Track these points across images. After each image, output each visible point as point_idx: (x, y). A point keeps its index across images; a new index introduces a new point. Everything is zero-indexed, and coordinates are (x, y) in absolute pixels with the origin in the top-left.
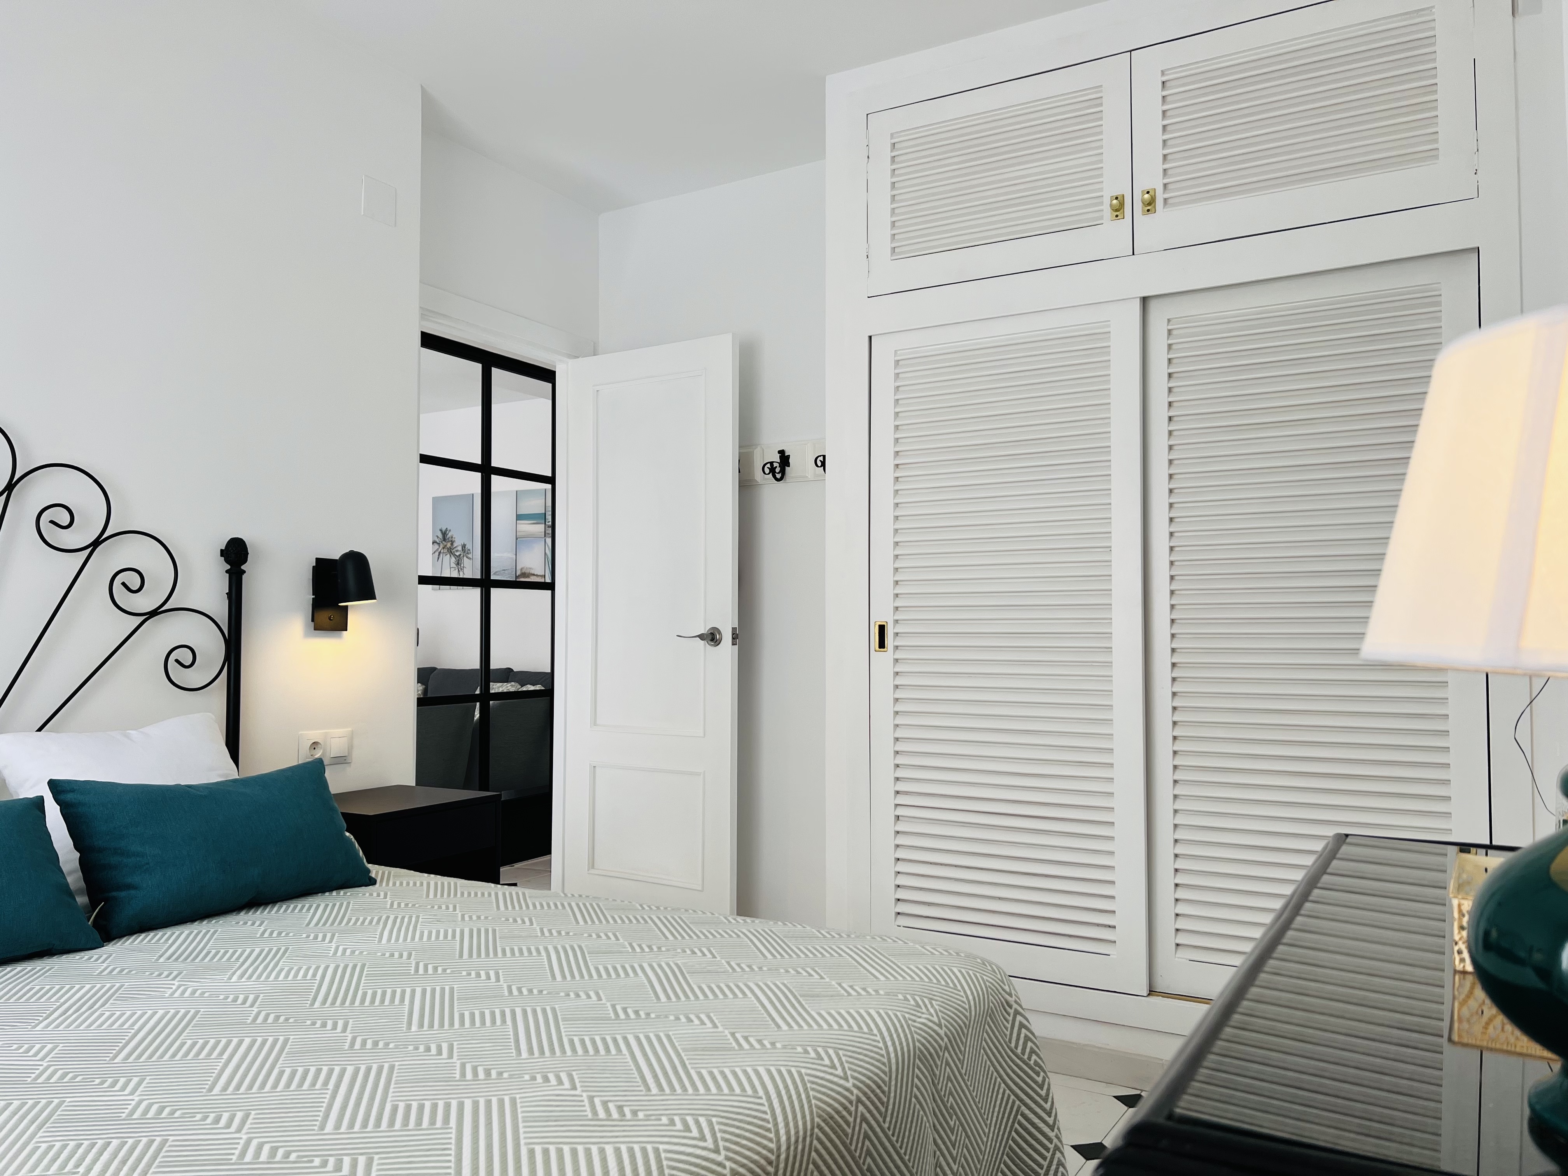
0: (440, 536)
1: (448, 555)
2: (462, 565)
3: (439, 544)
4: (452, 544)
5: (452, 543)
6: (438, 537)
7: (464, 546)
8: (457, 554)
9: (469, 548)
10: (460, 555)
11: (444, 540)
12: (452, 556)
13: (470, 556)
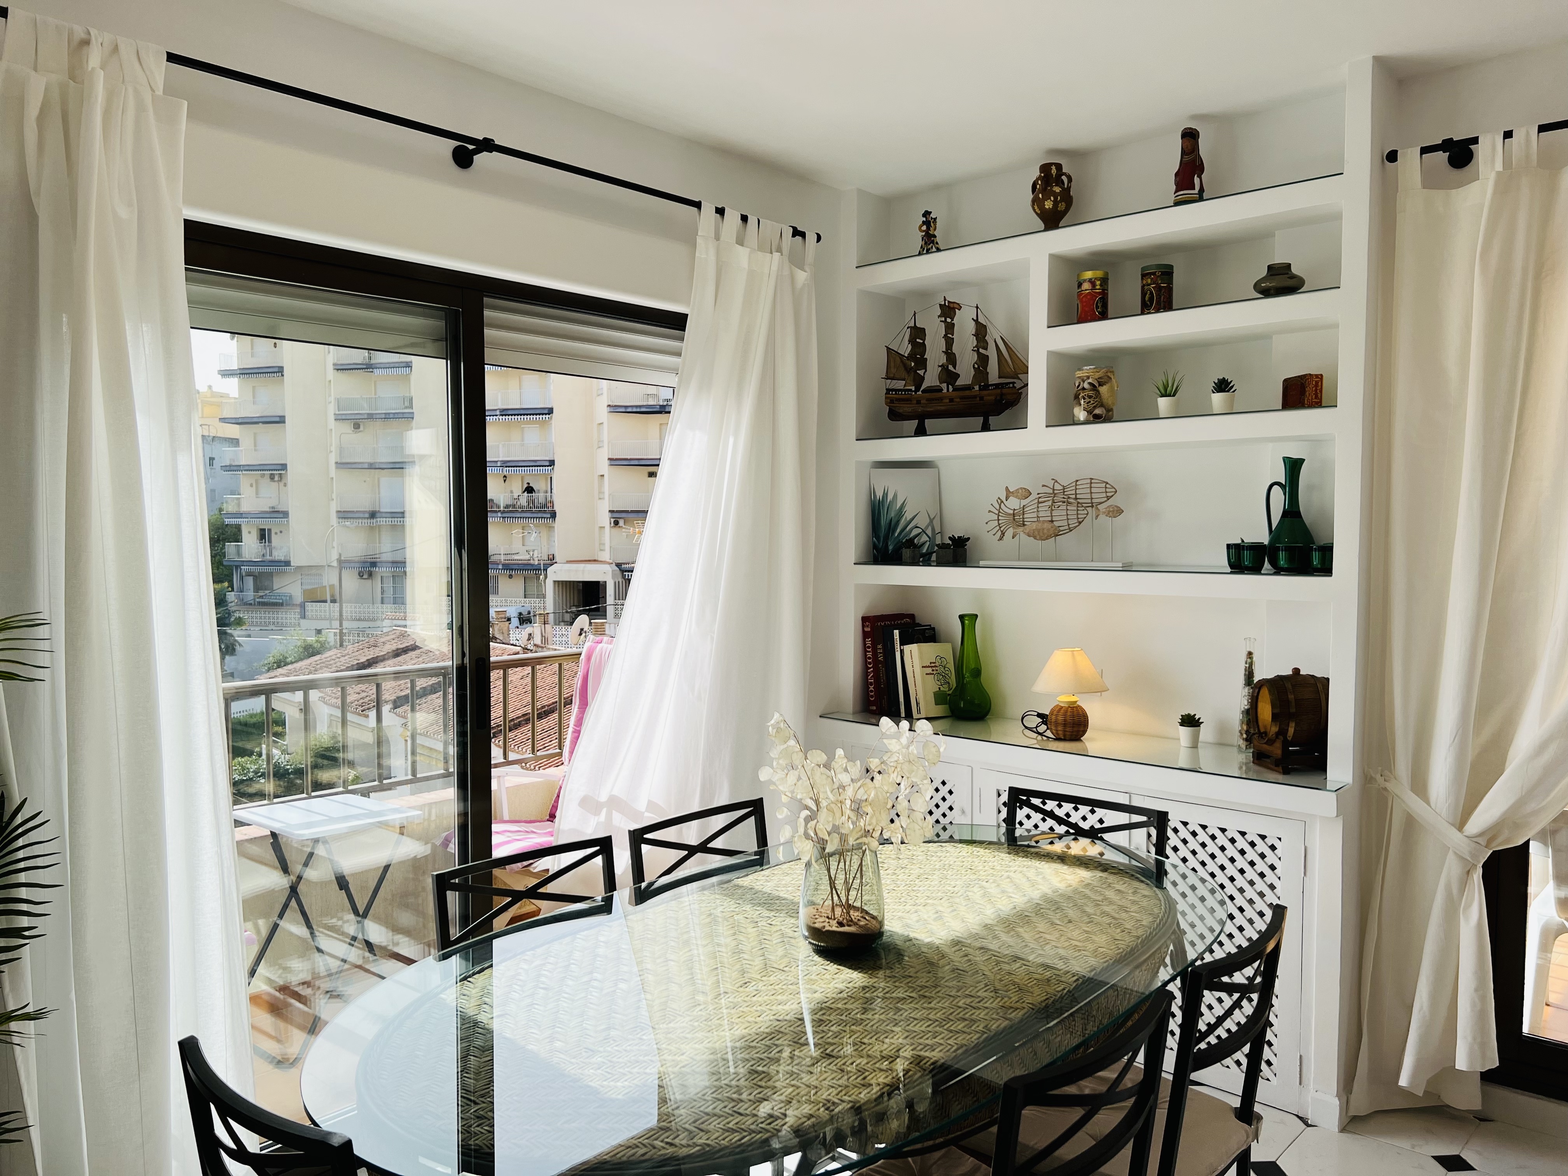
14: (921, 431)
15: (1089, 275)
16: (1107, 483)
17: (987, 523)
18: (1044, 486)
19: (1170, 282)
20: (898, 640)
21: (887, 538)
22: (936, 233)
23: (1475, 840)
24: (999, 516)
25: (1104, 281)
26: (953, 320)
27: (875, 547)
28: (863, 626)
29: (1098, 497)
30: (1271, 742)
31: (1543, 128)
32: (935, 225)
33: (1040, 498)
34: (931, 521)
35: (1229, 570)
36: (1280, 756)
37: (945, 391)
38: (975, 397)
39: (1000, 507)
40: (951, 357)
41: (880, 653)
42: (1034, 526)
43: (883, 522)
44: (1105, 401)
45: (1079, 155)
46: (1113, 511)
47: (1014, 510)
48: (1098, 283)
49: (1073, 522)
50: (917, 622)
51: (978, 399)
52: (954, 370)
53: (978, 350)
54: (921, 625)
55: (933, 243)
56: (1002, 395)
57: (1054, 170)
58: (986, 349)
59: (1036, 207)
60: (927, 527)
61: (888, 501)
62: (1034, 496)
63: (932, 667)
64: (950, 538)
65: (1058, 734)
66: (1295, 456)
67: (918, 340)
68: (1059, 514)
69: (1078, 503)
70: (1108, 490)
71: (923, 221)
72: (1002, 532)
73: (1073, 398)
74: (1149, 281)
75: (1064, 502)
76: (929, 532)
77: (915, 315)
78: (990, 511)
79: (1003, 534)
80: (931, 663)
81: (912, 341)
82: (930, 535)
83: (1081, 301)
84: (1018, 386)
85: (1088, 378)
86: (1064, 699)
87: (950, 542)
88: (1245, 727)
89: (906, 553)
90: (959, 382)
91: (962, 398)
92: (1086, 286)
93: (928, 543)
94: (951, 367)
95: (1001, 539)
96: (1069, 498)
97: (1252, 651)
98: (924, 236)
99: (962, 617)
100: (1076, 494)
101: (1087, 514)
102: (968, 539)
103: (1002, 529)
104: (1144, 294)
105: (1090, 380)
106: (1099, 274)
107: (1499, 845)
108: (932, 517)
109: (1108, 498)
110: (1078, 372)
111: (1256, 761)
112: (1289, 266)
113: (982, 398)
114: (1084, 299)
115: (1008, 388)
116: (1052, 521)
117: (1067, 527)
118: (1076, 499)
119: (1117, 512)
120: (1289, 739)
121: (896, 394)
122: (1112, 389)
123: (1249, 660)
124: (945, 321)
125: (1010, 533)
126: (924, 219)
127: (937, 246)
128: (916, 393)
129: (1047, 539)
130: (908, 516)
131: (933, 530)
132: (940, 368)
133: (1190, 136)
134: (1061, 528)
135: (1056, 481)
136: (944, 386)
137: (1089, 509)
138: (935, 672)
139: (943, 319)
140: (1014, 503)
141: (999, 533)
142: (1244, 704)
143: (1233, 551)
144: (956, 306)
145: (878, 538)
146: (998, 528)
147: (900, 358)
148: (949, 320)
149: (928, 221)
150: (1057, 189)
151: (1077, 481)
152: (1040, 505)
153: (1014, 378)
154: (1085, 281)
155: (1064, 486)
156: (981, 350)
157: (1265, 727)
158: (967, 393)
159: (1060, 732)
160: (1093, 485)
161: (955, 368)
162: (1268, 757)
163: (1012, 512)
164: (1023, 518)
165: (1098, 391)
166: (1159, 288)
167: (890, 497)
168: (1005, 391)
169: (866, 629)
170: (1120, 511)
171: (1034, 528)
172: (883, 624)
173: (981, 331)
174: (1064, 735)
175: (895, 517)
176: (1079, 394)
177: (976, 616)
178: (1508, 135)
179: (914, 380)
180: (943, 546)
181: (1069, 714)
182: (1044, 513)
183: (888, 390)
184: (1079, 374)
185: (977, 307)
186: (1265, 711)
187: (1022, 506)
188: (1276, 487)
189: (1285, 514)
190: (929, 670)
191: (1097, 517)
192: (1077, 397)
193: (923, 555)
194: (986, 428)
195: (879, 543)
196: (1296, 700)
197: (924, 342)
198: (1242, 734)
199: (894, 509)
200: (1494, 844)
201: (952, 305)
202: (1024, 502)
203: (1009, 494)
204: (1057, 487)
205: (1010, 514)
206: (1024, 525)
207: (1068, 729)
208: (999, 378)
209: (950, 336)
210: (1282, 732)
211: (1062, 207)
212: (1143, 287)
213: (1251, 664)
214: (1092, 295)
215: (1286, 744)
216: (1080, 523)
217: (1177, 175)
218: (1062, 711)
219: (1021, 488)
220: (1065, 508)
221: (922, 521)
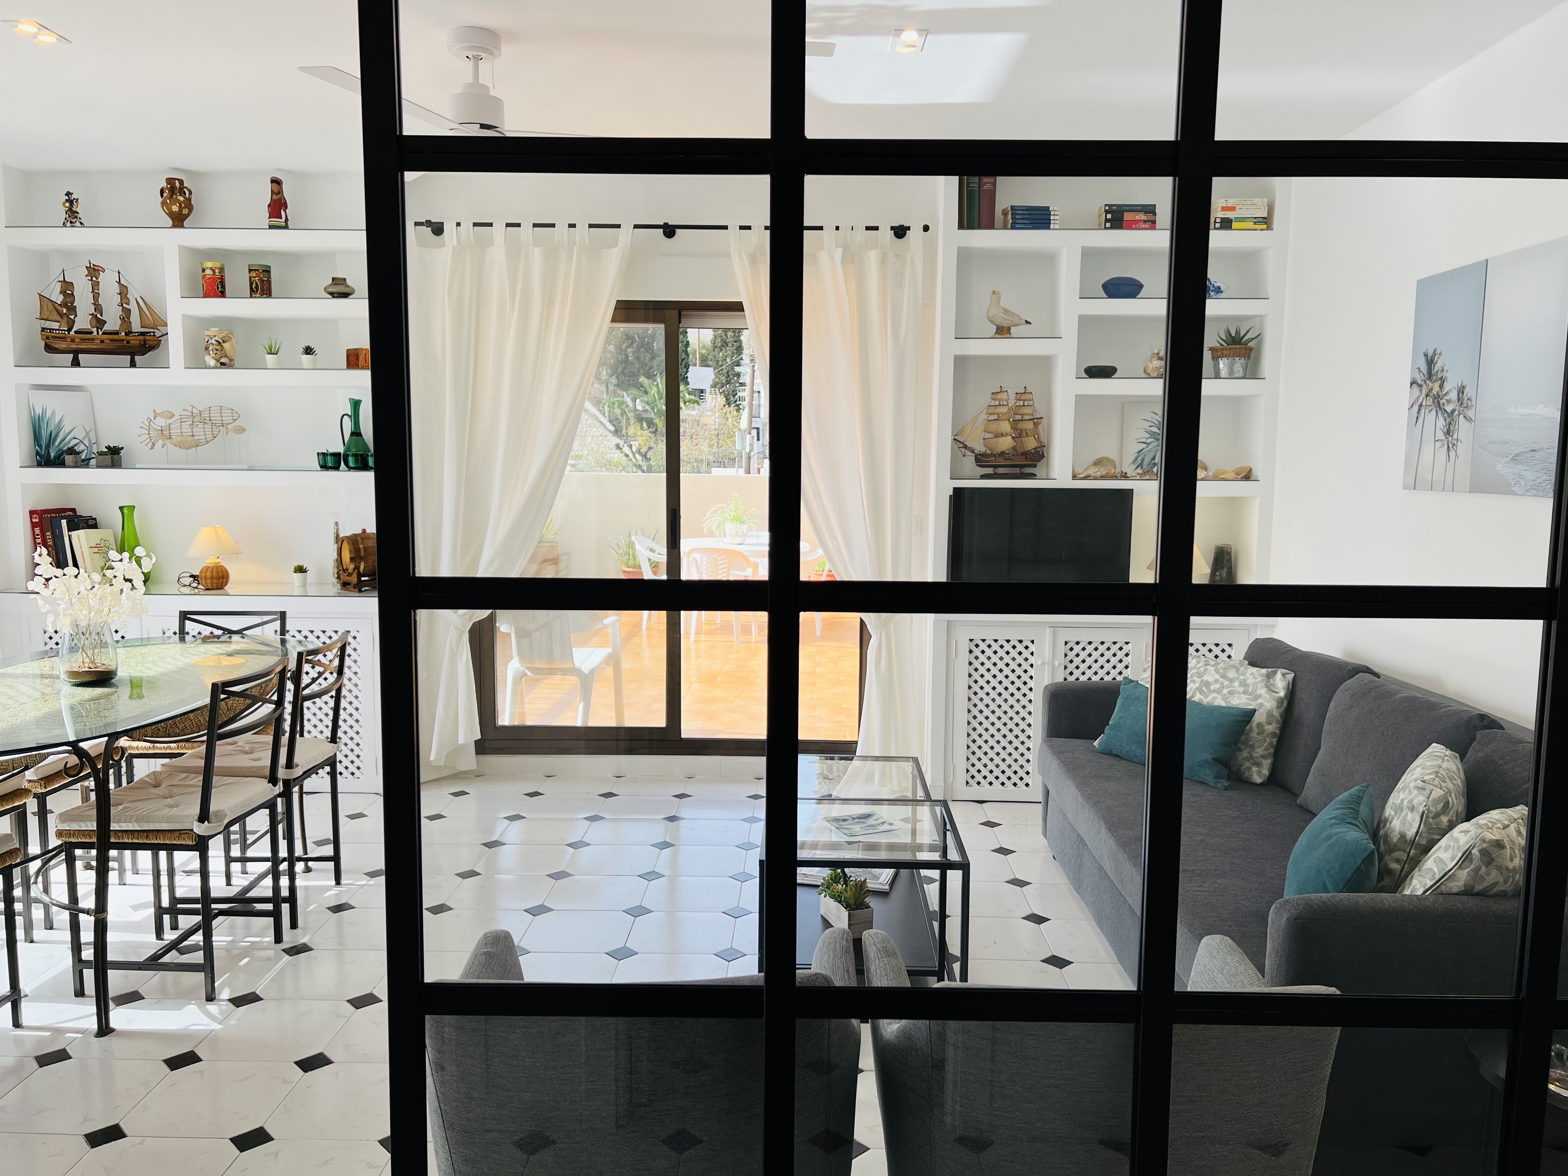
0: (1424, 368)
1: (1434, 412)
2: (1455, 437)
3: (1420, 386)
4: (1441, 386)
5: (1442, 381)
6: (1420, 371)
7: (1461, 391)
8: (1449, 408)
9: (1469, 395)
10: (1453, 411)
11: (1430, 375)
12: (1440, 413)
13: (1470, 413)
14: (76, 363)
15: (209, 264)
16: (233, 410)
17: (139, 436)
18: (184, 410)
19: (269, 277)
20: (66, 527)
21: (48, 446)
22: (78, 210)
23: (464, 617)
24: (149, 431)
25: (222, 270)
26: (97, 279)
27: (38, 453)
28: (31, 518)
29: (227, 419)
30: (350, 575)
31: (475, 225)
32: (77, 204)
33: (182, 418)
34: (87, 433)
35: (320, 469)
36: (356, 582)
37: (95, 333)
38: (123, 340)
39: (150, 425)
40: (98, 308)
41: (50, 539)
42: (179, 439)
43: (44, 435)
44: (228, 354)
45: (195, 174)
46: (239, 429)
47: (162, 427)
48: (217, 271)
49: (209, 437)
50: (78, 514)
51: (125, 342)
52: (101, 317)
53: (122, 305)
54: (83, 517)
55: (77, 218)
56: (145, 341)
57: (177, 184)
58: (128, 304)
59: (165, 208)
60: (84, 438)
61: (47, 417)
62: (177, 417)
63: (98, 547)
64: (106, 447)
65: (207, 586)
66: (357, 398)
67: (68, 292)
68: (199, 430)
69: (212, 423)
70: (233, 415)
71: (66, 200)
72: (153, 443)
73: (204, 349)
74: (254, 275)
75: (201, 422)
76: (86, 442)
77: (63, 271)
78: (141, 427)
79: (154, 445)
80: (97, 544)
81: (63, 292)
82: (87, 445)
83: (205, 281)
84: (158, 334)
85: (215, 336)
86: (211, 561)
87: (107, 450)
88: (336, 570)
89: (69, 459)
90: (106, 328)
91: (112, 340)
92: (208, 272)
93: (86, 451)
94: (99, 316)
95: (152, 448)
96: (205, 419)
97: (337, 521)
98: (68, 211)
99: (121, 508)
100: (210, 417)
101: (220, 431)
102: (122, 448)
103: (153, 441)
104: (251, 284)
105: (216, 338)
106: (218, 265)
107: (478, 617)
108: (88, 431)
109: (235, 420)
110: (207, 332)
111: (343, 588)
112: (345, 279)
113: (128, 342)
114: (208, 281)
115: (150, 335)
116: (193, 436)
117: (205, 440)
118: (210, 420)
119: (241, 430)
120: (362, 572)
121: (50, 332)
122: (232, 345)
123: (336, 527)
124: (91, 280)
125: (160, 442)
126: (67, 198)
127: (80, 220)
128: (69, 333)
129: (190, 448)
130: (66, 429)
131: (90, 441)
132: (91, 316)
133: (276, 182)
134: (200, 441)
135: (194, 407)
136: (94, 330)
137: (221, 428)
138: (100, 552)
139: (90, 278)
140: (161, 422)
141: (151, 444)
142: (335, 556)
143: (321, 457)
144: (100, 269)
145: (40, 446)
146: (149, 440)
147: (53, 305)
148: (94, 279)
149: (71, 200)
150: (181, 199)
151: (210, 407)
152: (183, 424)
153: (154, 329)
154: (207, 268)
155: (200, 411)
156: (124, 305)
157: (346, 565)
158: (116, 337)
159: (208, 584)
160: (222, 411)
161: (102, 316)
162: (349, 584)
163: (160, 428)
164: (170, 433)
165: (222, 346)
166: (262, 281)
167: (48, 414)
168: (147, 338)
169: (34, 520)
170: (243, 430)
171: (179, 440)
172: (49, 516)
173: (123, 292)
174: (212, 586)
175: (55, 430)
176: (209, 347)
177: (134, 507)
178: (458, 224)
179: (68, 323)
180: (101, 454)
181: (215, 571)
182: (186, 428)
183: (43, 329)
184: (207, 333)
185: (119, 273)
186: (346, 555)
187: (168, 424)
188: (345, 416)
189: (352, 434)
190: (96, 550)
191: (227, 434)
192: (207, 349)
193: (83, 461)
194: (133, 364)
195: (41, 449)
196: (364, 548)
197: (72, 293)
198: (334, 575)
199: (53, 423)
200: (473, 618)
201: (96, 268)
202: (169, 421)
203: (156, 415)
204: (195, 411)
205: (159, 430)
206: (171, 438)
207: (214, 581)
208: (142, 327)
209: (96, 291)
210: (357, 568)
211: (185, 211)
212: (250, 278)
213: (338, 530)
214: (213, 279)
215: (360, 575)
216: (215, 437)
217: (269, 206)
218: (209, 570)
219: (166, 411)
220: (202, 426)
221: (79, 434)
